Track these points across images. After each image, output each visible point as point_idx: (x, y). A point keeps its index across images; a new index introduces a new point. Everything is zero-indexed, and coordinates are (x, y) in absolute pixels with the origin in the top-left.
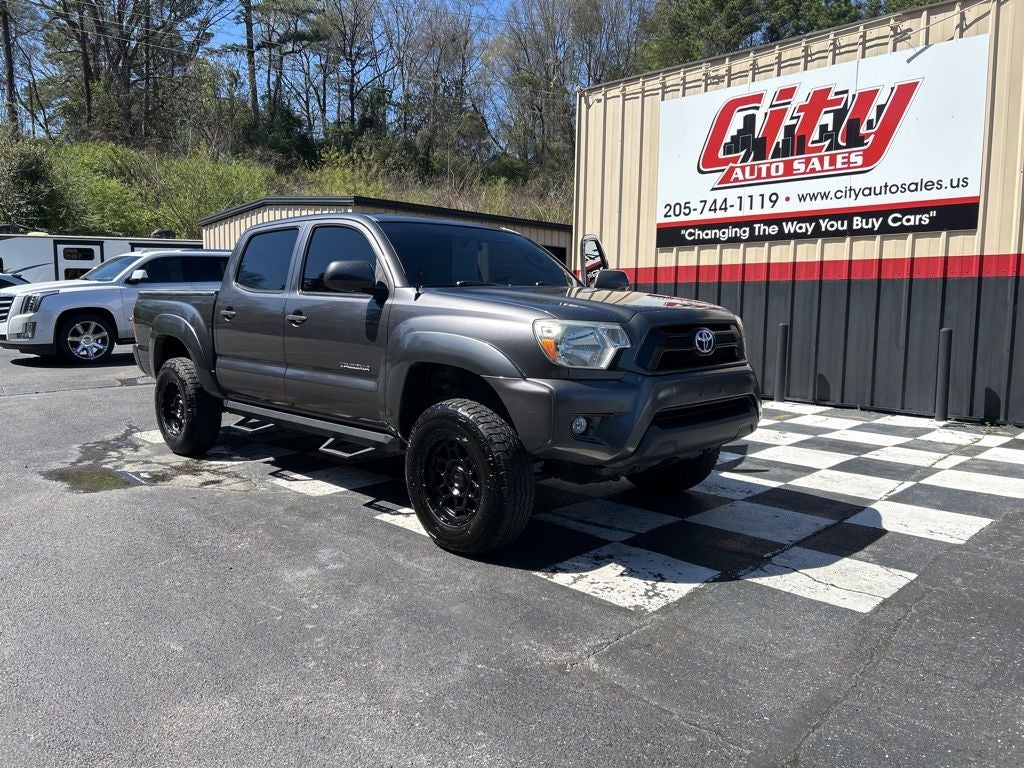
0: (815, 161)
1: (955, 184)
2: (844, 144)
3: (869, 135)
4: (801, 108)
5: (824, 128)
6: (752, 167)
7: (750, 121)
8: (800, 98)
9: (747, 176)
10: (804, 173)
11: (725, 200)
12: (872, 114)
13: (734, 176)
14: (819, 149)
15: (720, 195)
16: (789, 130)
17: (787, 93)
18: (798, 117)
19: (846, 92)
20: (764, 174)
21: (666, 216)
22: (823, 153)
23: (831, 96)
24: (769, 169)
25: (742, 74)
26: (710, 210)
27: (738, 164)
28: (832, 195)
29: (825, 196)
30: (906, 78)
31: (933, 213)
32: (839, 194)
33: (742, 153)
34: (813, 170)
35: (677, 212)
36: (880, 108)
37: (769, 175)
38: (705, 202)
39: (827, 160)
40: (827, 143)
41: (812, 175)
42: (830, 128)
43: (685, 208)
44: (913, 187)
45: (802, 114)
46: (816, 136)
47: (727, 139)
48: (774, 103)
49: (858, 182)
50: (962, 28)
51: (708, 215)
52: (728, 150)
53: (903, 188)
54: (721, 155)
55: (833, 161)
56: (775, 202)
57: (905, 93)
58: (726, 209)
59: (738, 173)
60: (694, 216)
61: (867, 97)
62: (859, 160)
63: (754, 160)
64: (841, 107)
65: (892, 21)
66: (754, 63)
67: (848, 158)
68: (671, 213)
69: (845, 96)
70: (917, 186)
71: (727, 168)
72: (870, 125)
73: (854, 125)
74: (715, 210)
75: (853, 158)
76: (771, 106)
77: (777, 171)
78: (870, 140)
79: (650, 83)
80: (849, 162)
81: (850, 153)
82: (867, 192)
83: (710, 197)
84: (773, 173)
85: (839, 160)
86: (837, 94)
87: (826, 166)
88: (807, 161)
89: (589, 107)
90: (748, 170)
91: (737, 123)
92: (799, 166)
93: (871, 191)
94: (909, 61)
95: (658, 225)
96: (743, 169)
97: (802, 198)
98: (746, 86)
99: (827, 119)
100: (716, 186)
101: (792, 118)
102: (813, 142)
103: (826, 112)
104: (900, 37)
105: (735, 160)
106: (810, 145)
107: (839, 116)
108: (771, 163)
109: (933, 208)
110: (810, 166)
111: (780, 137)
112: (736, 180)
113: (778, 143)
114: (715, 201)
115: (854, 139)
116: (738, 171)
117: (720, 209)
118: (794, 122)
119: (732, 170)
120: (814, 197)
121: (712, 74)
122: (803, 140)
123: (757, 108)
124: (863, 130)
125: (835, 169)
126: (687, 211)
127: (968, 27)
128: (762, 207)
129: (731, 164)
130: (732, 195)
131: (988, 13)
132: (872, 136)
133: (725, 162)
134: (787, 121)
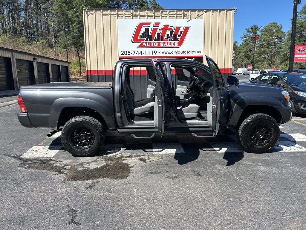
0: (166, 43)
1: (198, 52)
2: (173, 40)
3: (179, 38)
4: (162, 29)
5: (168, 35)
6: (149, 43)
7: (147, 30)
8: (161, 26)
9: (147, 45)
10: (163, 46)
11: (141, 51)
12: (179, 33)
13: (143, 45)
14: (167, 40)
15: (140, 50)
16: (159, 34)
17: (157, 24)
18: (161, 31)
19: (173, 26)
20: (152, 45)
21: (122, 54)
22: (168, 41)
23: (169, 27)
24: (153, 44)
25: (144, 16)
26: (137, 54)
27: (144, 41)
28: (171, 53)
29: (169, 53)
30: (187, 26)
31: (194, 59)
32: (172, 53)
33: (146, 39)
34: (166, 46)
35: (126, 54)
36: (181, 32)
37: (154, 46)
38: (135, 51)
39: (169, 43)
40: (169, 39)
41: (165, 47)
42: (169, 35)
43: (128, 53)
44: (189, 52)
45: (162, 30)
46: (166, 37)
47: (141, 34)
48: (154, 26)
49: (177, 50)
50: (198, 16)
51: (136, 55)
52: (141, 37)
53: (187, 52)
54: (139, 38)
55: (171, 44)
56: (156, 53)
57: (187, 29)
58: (141, 54)
59: (144, 44)
60: (131, 55)
61: (178, 29)
62: (177, 44)
63: (149, 41)
64: (172, 30)
65: (183, 11)
66: (147, 14)
67: (174, 43)
68: (124, 54)
69: (173, 27)
70: (191, 52)
71: (141, 42)
72: (179, 36)
73: (175, 35)
74: (138, 54)
75: (175, 44)
76: (153, 27)
77: (156, 45)
78: (179, 40)
79: (113, 12)
80: (174, 45)
81: (175, 42)
82: (179, 53)
83: (137, 50)
84: (155, 45)
85: (172, 44)
86: (171, 26)
87: (169, 45)
88: (164, 43)
89: (88, 15)
90: (147, 43)
91: (143, 30)
92: (162, 44)
93: (180, 52)
94: (187, 22)
95: (119, 57)
96: (146, 43)
97: (163, 53)
98: (146, 19)
99: (168, 33)
100: (138, 47)
101: (159, 31)
102: (165, 38)
103: (168, 31)
104: (185, 15)
105: (143, 40)
106: (164, 39)
107: (172, 32)
108: (154, 42)
109: (194, 58)
110: (165, 45)
111: (156, 35)
112: (144, 46)
113: (156, 37)
114: (138, 51)
115: (175, 39)
116: (145, 43)
117: (140, 54)
118: (160, 32)
119: (142, 43)
120: (166, 53)
121: (134, 14)
122: (162, 37)
123: (149, 27)
124: (177, 37)
125: (171, 46)
126: (129, 54)
127: (199, 16)
128: (152, 54)
129: (142, 41)
130: (143, 50)
131: (203, 14)
132: (180, 39)
133: (141, 40)
134: (158, 32)
